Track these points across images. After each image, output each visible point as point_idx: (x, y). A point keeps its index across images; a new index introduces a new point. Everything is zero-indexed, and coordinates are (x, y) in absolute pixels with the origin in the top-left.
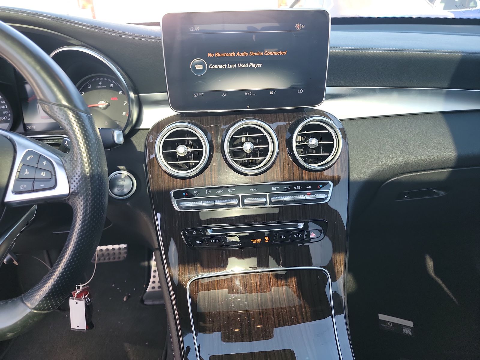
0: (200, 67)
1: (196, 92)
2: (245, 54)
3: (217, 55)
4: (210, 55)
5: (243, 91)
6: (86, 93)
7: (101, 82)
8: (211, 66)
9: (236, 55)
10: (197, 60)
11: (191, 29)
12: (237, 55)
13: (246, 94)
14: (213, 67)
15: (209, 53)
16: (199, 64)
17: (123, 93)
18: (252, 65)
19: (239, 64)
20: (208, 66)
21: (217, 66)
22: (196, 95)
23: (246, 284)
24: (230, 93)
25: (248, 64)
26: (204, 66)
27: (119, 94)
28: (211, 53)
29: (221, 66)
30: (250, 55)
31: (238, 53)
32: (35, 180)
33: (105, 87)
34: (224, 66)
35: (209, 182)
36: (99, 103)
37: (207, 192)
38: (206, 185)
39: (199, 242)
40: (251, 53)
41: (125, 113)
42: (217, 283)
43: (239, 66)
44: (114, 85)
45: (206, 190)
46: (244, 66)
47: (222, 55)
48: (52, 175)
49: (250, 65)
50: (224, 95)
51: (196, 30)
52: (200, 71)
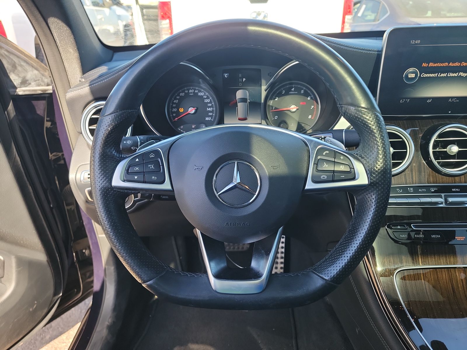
0: (413, 76)
1: (403, 99)
2: (457, 64)
3: (431, 64)
4: (424, 65)
5: (447, 98)
6: (279, 98)
7: (294, 88)
8: (423, 75)
9: (448, 65)
10: (411, 70)
11: (412, 42)
12: (450, 65)
13: (450, 100)
14: (425, 75)
15: (424, 63)
16: (412, 73)
17: (311, 98)
18: (461, 74)
19: (449, 73)
20: (420, 75)
21: (428, 75)
22: (403, 101)
23: (452, 279)
24: (434, 99)
25: (458, 73)
26: (416, 75)
27: (308, 99)
28: (425, 63)
29: (432, 75)
30: (461, 65)
31: (451, 63)
32: (335, 171)
33: (296, 93)
34: (435, 75)
35: (410, 181)
36: (291, 107)
37: (409, 190)
38: (407, 183)
39: (403, 236)
40: (463, 63)
41: (311, 116)
42: (423, 275)
43: (449, 75)
44: (305, 91)
45: (409, 189)
46: (453, 75)
47: (436, 65)
48: (350, 168)
49: (460, 74)
50: (429, 101)
51: (417, 43)
52: (412, 79)
